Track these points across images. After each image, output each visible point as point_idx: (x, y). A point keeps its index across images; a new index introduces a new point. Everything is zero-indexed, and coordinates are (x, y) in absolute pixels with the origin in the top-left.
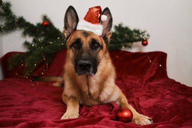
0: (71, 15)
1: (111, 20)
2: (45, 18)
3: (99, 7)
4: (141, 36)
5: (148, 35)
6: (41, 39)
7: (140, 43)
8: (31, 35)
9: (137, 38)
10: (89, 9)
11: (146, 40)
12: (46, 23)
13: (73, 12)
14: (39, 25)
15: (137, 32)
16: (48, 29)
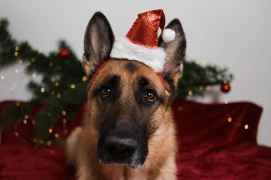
0: (99, 30)
1: (183, 46)
2: (63, 45)
3: (160, 13)
4: (219, 77)
5: (231, 76)
6: (55, 79)
7: (217, 88)
8: (39, 71)
9: (213, 80)
10: (139, 15)
11: (228, 84)
12: (65, 53)
13: (102, 24)
14: (52, 55)
15: (213, 70)
16: (67, 62)
